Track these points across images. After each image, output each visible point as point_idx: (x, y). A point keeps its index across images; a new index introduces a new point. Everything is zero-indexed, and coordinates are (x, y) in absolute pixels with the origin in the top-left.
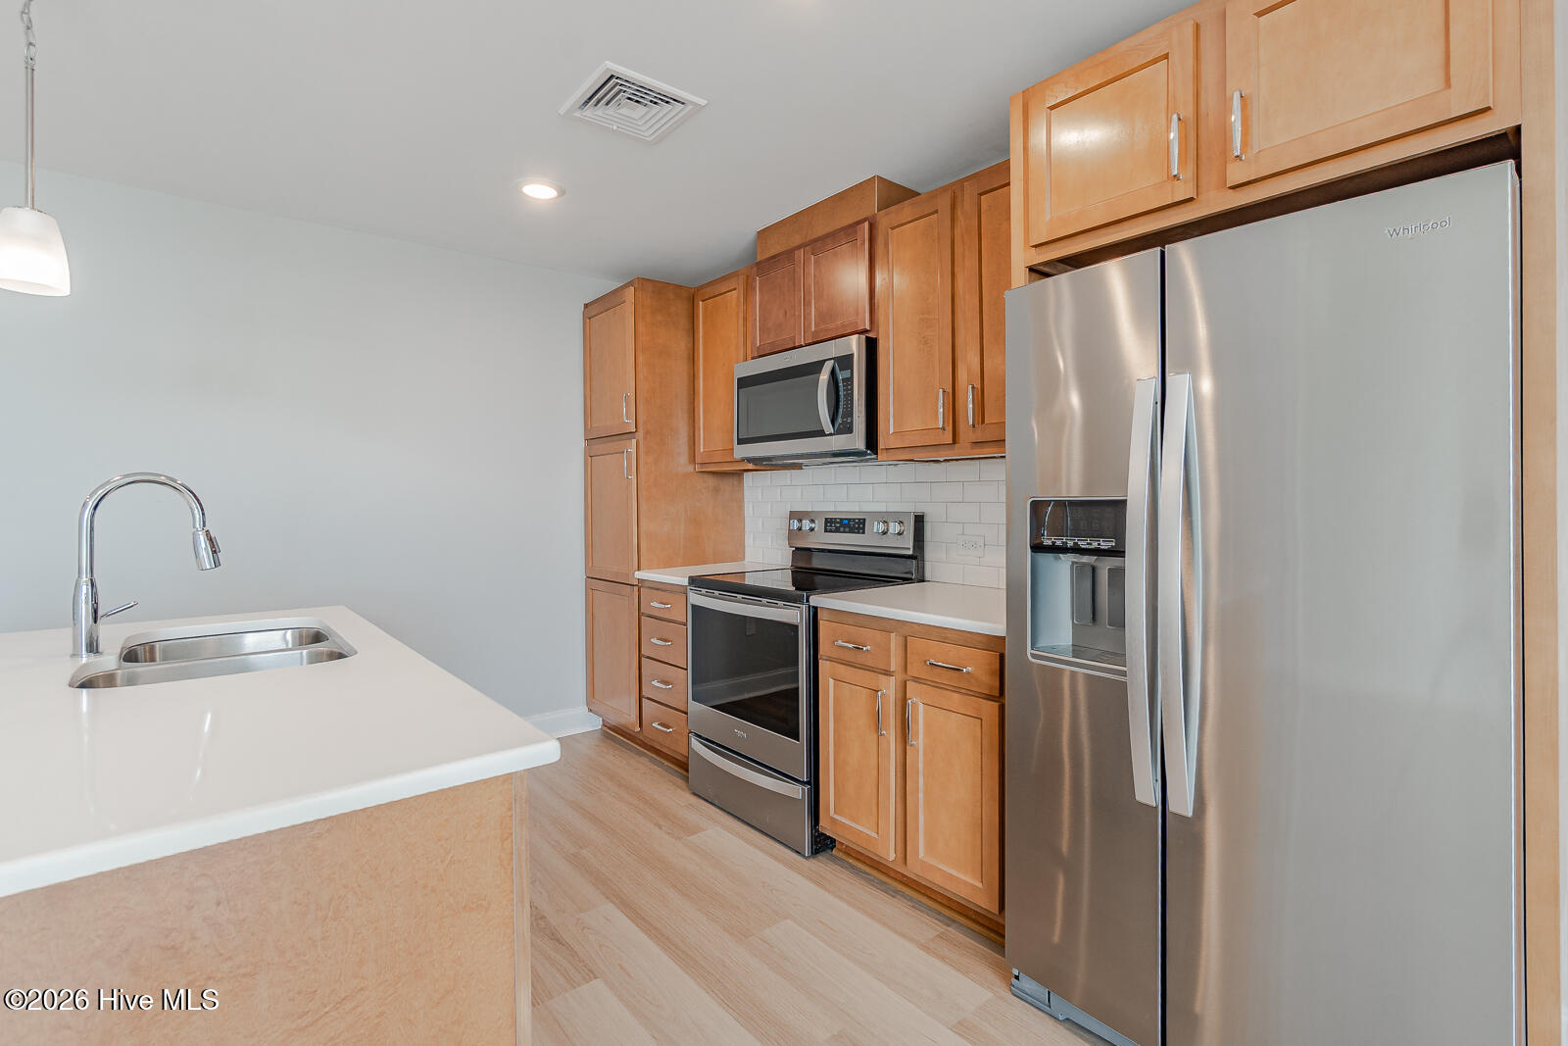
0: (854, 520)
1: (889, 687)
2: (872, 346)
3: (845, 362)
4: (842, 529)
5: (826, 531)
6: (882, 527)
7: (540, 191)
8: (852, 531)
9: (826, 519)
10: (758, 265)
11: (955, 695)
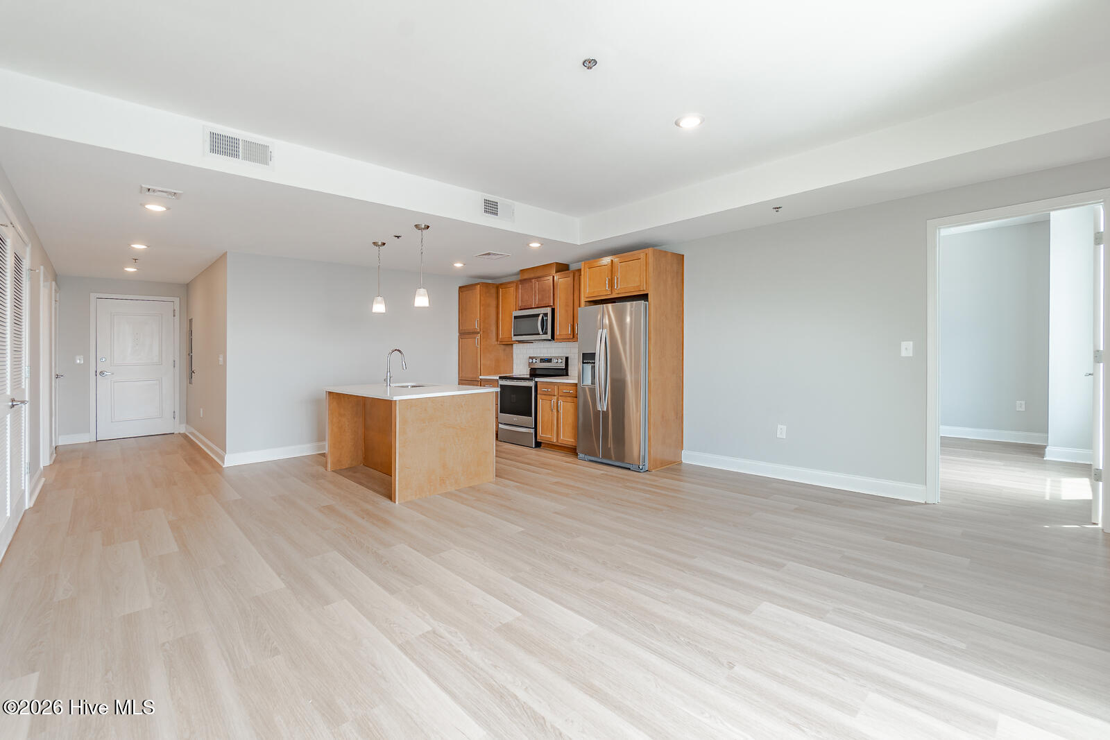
0: (548, 359)
1: (554, 399)
2: (553, 311)
3: (546, 315)
4: (545, 362)
5: (540, 362)
6: (557, 361)
7: (458, 265)
8: (548, 362)
9: (540, 359)
10: (521, 281)
11: (569, 398)
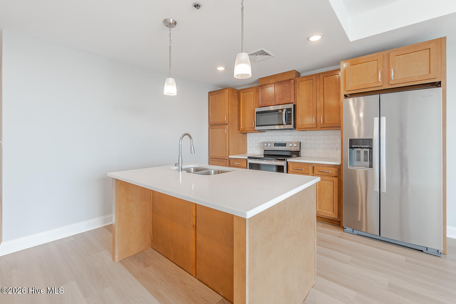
0: (283, 143)
2: (295, 106)
3: (289, 110)
4: (279, 146)
5: (275, 146)
6: (291, 145)
7: (221, 69)
8: (282, 146)
9: (275, 143)
10: (260, 86)
11: (327, 177)
